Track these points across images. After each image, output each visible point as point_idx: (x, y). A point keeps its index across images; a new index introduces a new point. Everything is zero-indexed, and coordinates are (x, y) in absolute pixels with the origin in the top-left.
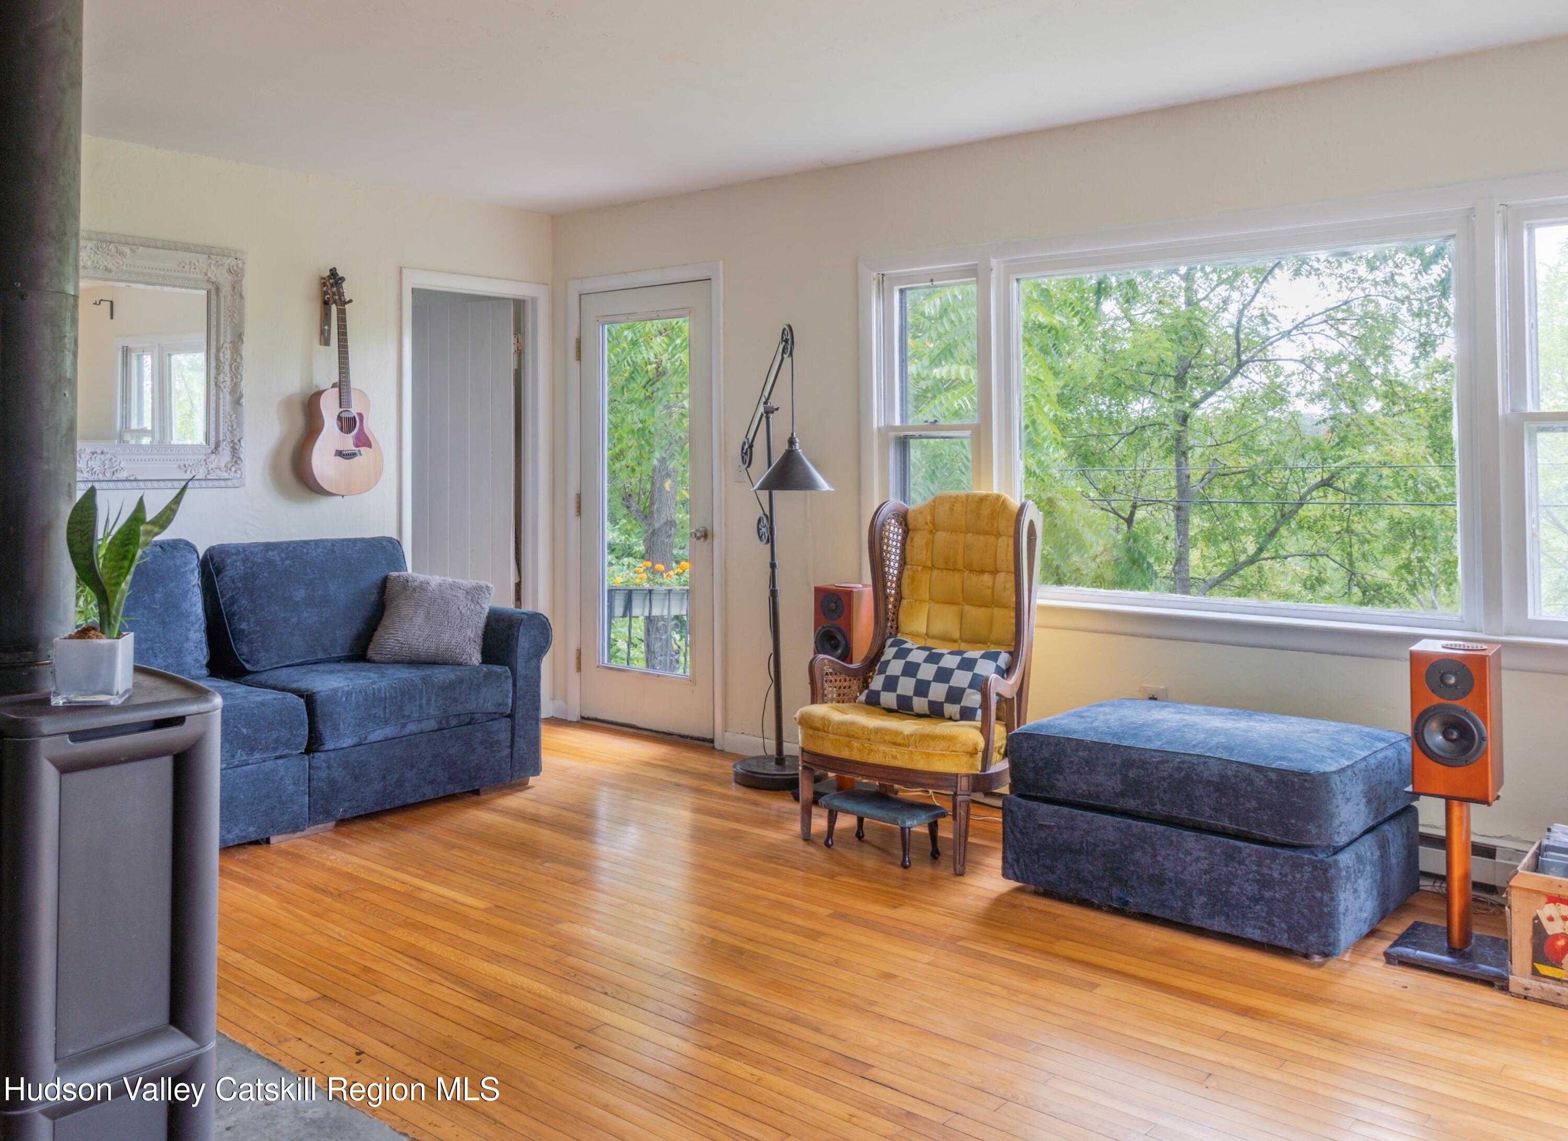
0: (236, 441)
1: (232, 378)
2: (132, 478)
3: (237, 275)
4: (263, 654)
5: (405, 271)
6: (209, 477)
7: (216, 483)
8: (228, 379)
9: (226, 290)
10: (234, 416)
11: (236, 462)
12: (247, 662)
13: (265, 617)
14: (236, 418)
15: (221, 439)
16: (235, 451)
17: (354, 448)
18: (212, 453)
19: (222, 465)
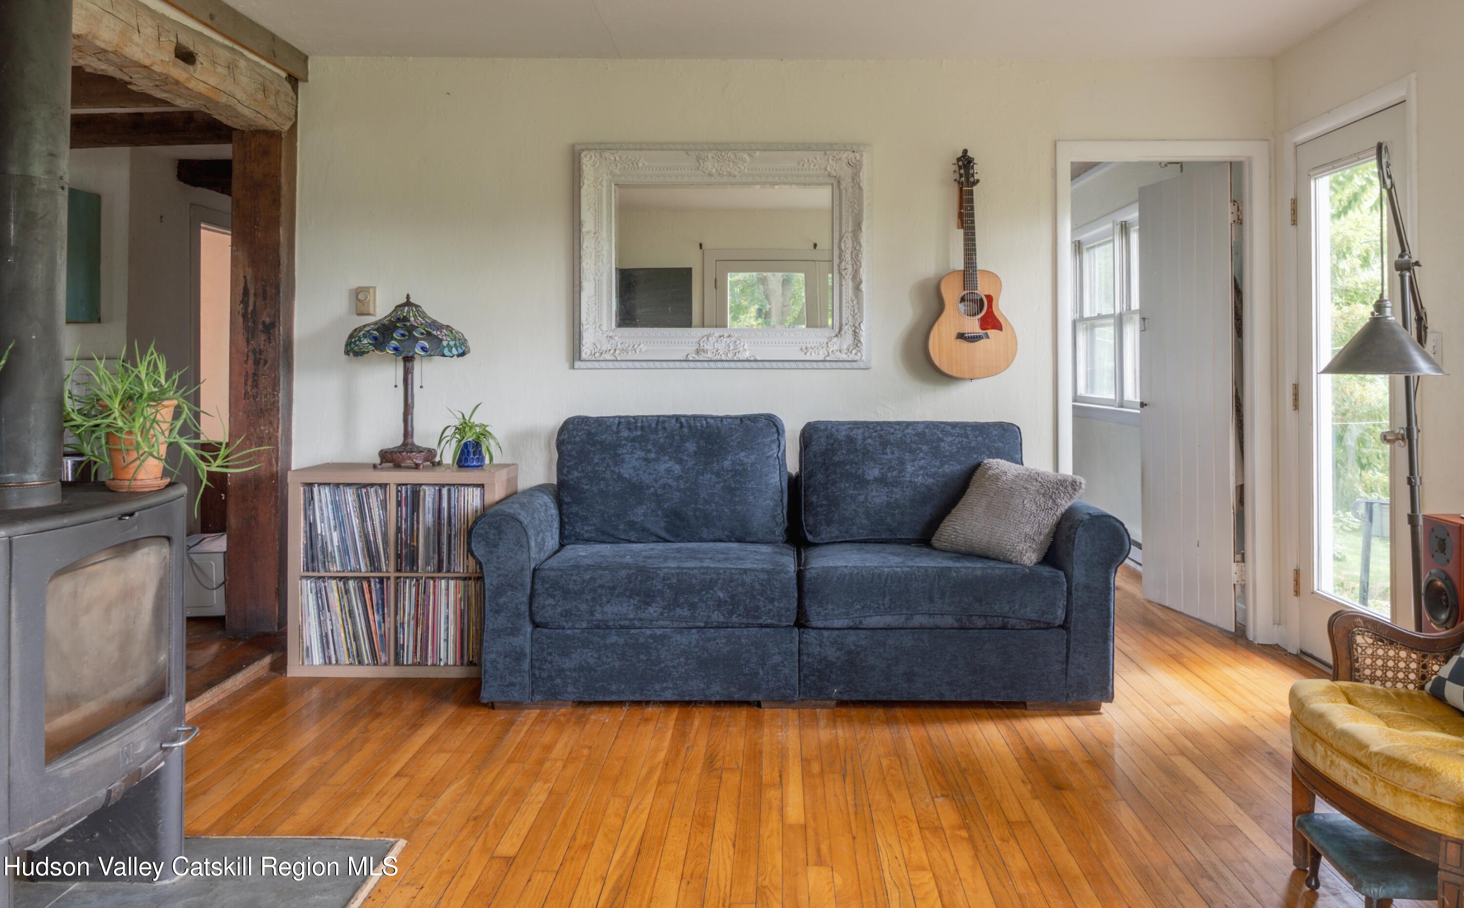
0: (857, 325)
1: (853, 265)
2: (752, 359)
3: (856, 168)
4: (825, 527)
5: (1059, 144)
6: (828, 359)
7: (834, 365)
8: (850, 267)
9: (846, 183)
10: (855, 302)
11: (857, 345)
12: (810, 533)
13: (833, 492)
14: (858, 303)
15: (844, 322)
16: (855, 334)
17: (981, 331)
18: (836, 336)
19: (845, 347)
